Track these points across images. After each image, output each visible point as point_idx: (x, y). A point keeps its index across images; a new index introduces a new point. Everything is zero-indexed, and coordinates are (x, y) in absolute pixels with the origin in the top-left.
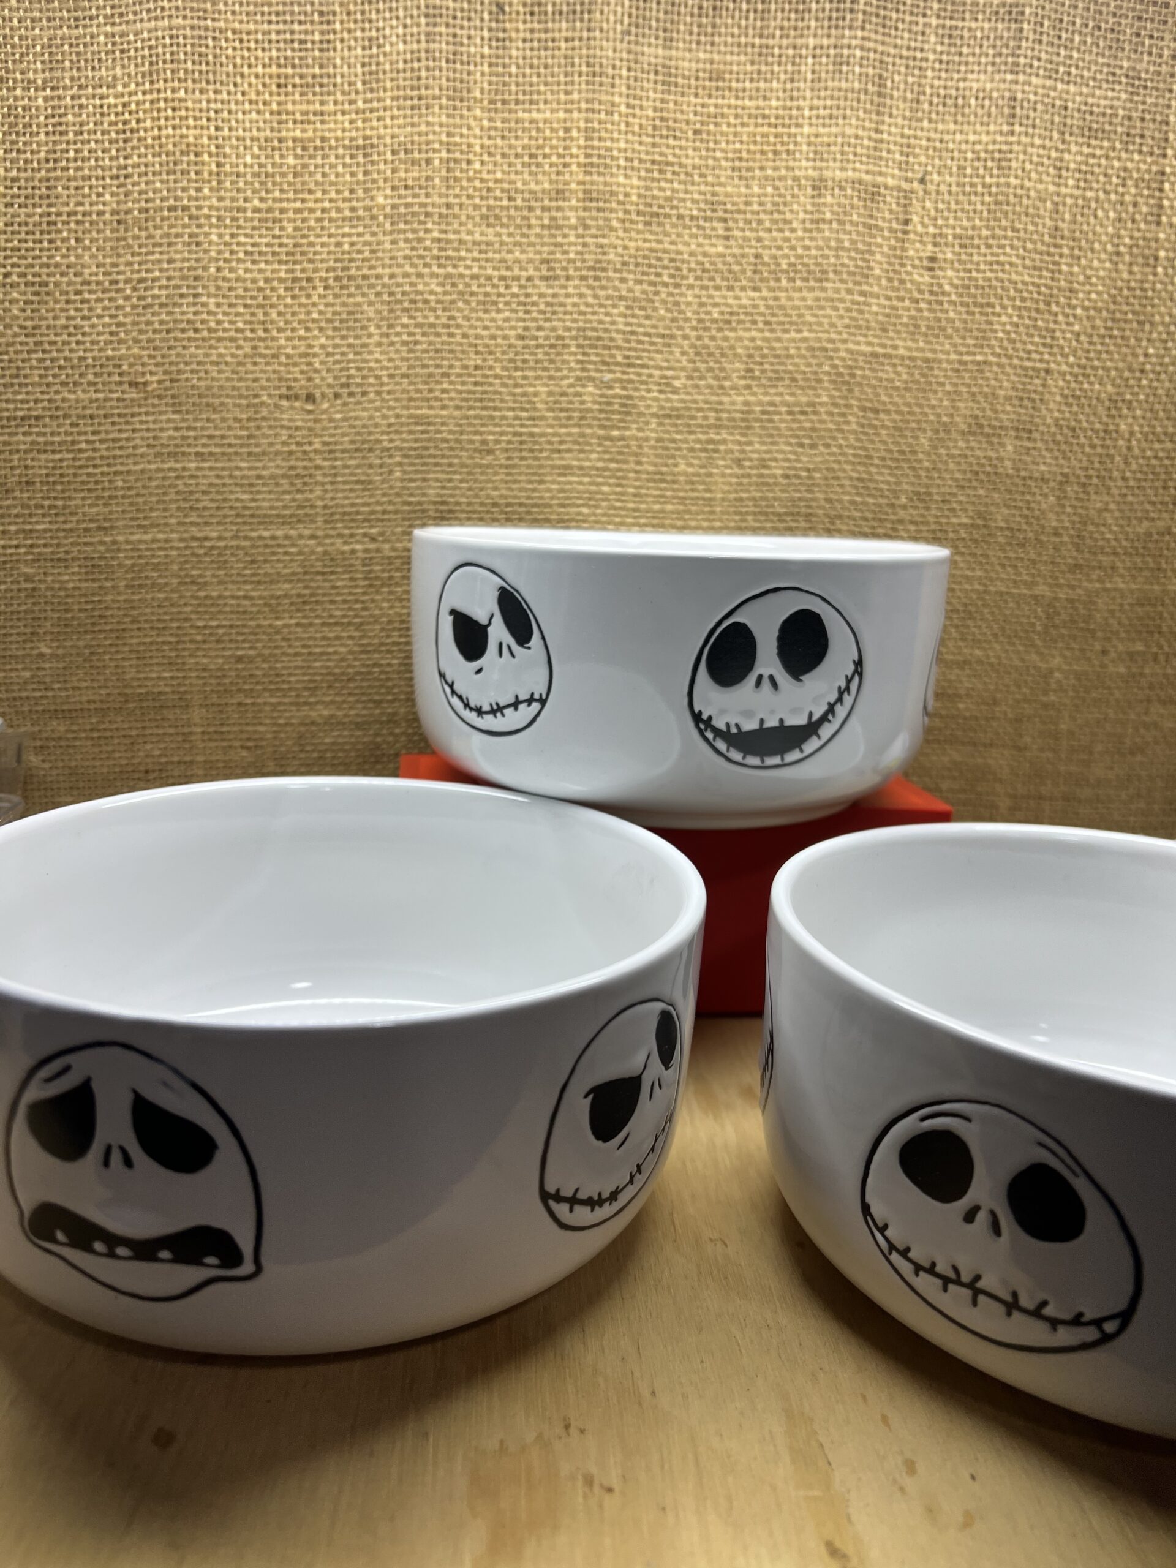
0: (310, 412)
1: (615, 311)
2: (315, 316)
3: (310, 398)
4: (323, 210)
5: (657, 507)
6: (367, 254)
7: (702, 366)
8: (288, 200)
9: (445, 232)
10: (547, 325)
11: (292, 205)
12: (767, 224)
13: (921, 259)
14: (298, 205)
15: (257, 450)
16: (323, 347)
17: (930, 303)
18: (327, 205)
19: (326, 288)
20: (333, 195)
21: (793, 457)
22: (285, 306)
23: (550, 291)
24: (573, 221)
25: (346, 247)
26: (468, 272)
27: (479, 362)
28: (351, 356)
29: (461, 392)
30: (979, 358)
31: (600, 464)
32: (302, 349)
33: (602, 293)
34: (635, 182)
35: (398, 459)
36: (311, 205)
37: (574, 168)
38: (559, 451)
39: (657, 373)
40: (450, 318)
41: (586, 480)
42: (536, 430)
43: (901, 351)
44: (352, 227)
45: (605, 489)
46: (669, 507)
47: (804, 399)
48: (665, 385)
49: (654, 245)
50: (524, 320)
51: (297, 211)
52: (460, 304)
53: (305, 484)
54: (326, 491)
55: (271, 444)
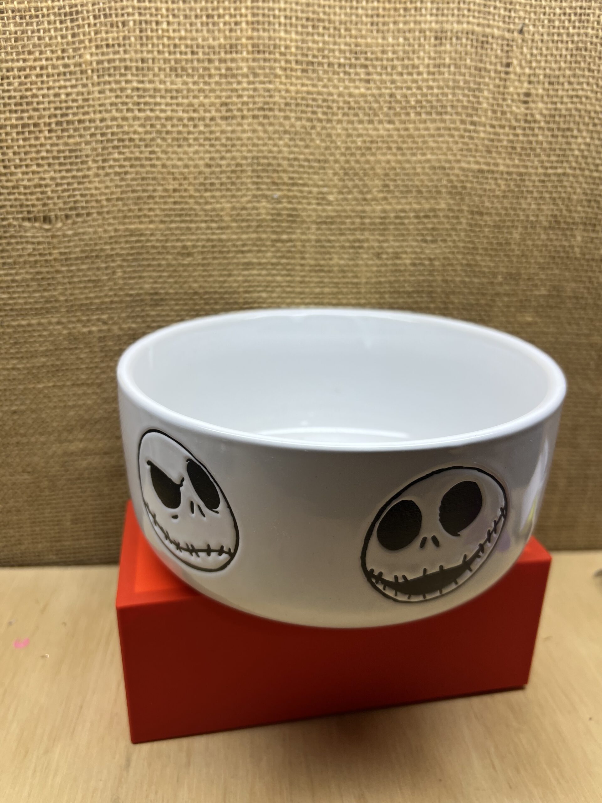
0: (47, 230)
1: (281, 143)
2: (44, 154)
3: (46, 219)
4: (42, 68)
5: (317, 290)
6: (80, 102)
7: (350, 184)
8: (12, 60)
9: (142, 82)
10: (228, 155)
11: (16, 64)
12: (400, 69)
13: (518, 94)
14: (21, 64)
15: (10, 261)
16: (52, 179)
17: (524, 129)
18: (44, 63)
19: (50, 131)
20: (49, 54)
21: (418, 250)
22: (19, 147)
23: (229, 128)
24: (245, 70)
25: (63, 97)
26: (163, 115)
27: (177, 186)
28: (76, 186)
29: (164, 210)
30: (560, 171)
31: (274, 261)
32: (36, 181)
33: (270, 129)
34: (294, 36)
35: (119, 263)
36: (31, 63)
37: (244, 25)
38: (243, 252)
39: (315, 190)
40: (151, 152)
41: (264, 272)
42: (224, 237)
43: (502, 168)
44: (65, 80)
45: (279, 278)
46: (327, 290)
47: (427, 206)
48: (322, 199)
49: (310, 88)
50: (210, 152)
51: (20, 69)
52: (159, 141)
53: (49, 284)
54: (66, 289)
55: (20, 256)
